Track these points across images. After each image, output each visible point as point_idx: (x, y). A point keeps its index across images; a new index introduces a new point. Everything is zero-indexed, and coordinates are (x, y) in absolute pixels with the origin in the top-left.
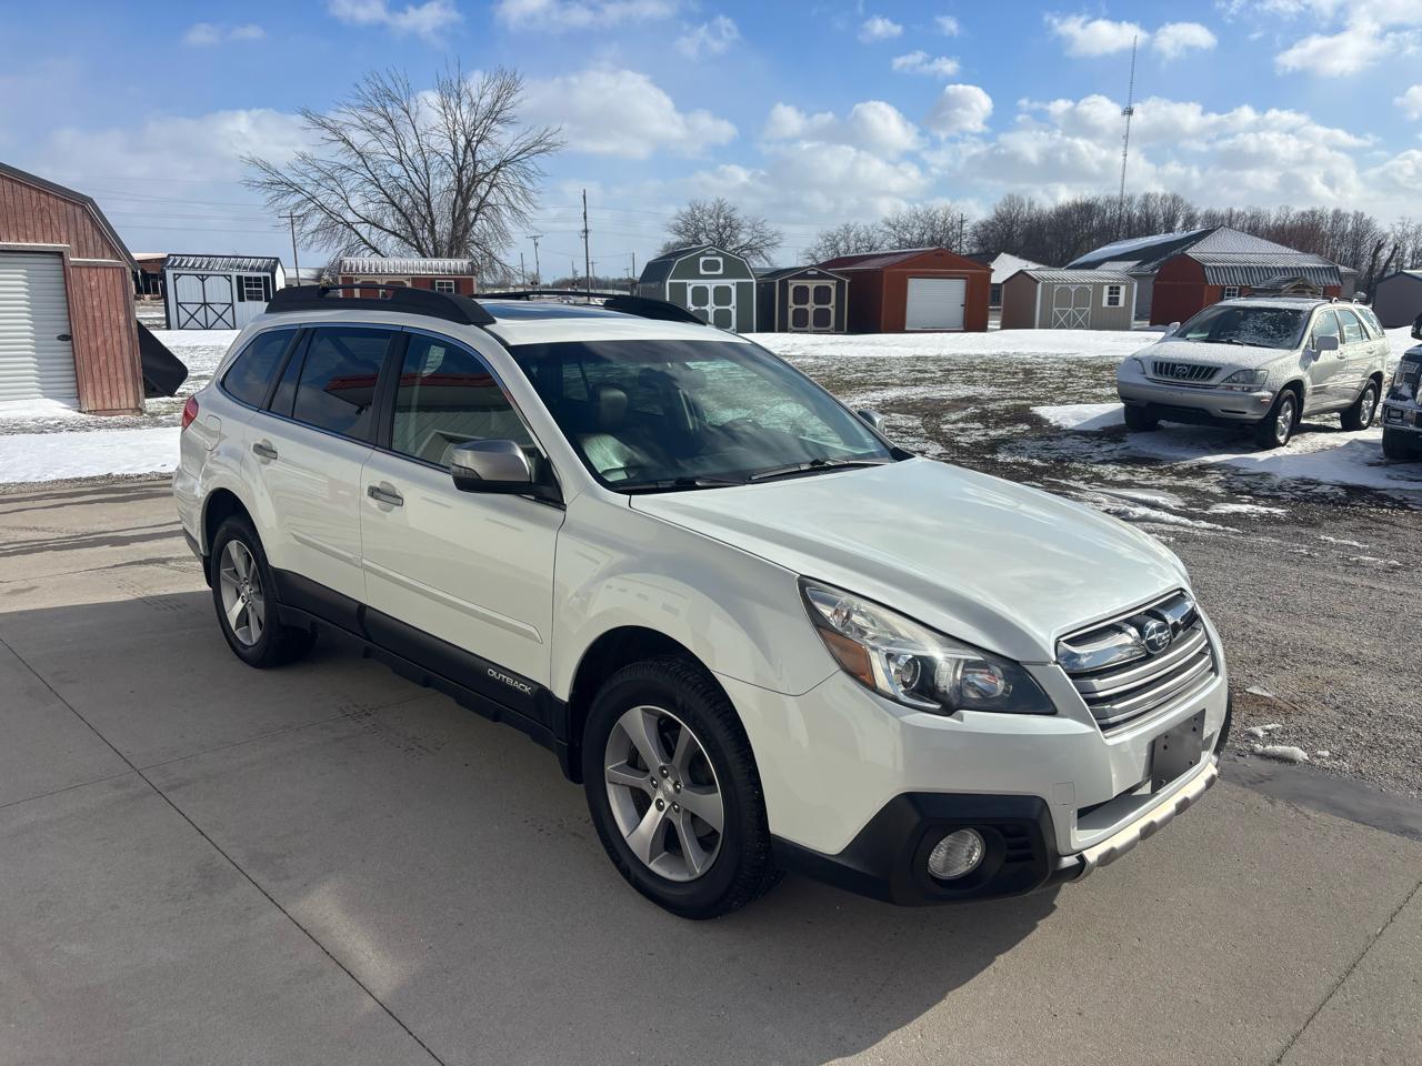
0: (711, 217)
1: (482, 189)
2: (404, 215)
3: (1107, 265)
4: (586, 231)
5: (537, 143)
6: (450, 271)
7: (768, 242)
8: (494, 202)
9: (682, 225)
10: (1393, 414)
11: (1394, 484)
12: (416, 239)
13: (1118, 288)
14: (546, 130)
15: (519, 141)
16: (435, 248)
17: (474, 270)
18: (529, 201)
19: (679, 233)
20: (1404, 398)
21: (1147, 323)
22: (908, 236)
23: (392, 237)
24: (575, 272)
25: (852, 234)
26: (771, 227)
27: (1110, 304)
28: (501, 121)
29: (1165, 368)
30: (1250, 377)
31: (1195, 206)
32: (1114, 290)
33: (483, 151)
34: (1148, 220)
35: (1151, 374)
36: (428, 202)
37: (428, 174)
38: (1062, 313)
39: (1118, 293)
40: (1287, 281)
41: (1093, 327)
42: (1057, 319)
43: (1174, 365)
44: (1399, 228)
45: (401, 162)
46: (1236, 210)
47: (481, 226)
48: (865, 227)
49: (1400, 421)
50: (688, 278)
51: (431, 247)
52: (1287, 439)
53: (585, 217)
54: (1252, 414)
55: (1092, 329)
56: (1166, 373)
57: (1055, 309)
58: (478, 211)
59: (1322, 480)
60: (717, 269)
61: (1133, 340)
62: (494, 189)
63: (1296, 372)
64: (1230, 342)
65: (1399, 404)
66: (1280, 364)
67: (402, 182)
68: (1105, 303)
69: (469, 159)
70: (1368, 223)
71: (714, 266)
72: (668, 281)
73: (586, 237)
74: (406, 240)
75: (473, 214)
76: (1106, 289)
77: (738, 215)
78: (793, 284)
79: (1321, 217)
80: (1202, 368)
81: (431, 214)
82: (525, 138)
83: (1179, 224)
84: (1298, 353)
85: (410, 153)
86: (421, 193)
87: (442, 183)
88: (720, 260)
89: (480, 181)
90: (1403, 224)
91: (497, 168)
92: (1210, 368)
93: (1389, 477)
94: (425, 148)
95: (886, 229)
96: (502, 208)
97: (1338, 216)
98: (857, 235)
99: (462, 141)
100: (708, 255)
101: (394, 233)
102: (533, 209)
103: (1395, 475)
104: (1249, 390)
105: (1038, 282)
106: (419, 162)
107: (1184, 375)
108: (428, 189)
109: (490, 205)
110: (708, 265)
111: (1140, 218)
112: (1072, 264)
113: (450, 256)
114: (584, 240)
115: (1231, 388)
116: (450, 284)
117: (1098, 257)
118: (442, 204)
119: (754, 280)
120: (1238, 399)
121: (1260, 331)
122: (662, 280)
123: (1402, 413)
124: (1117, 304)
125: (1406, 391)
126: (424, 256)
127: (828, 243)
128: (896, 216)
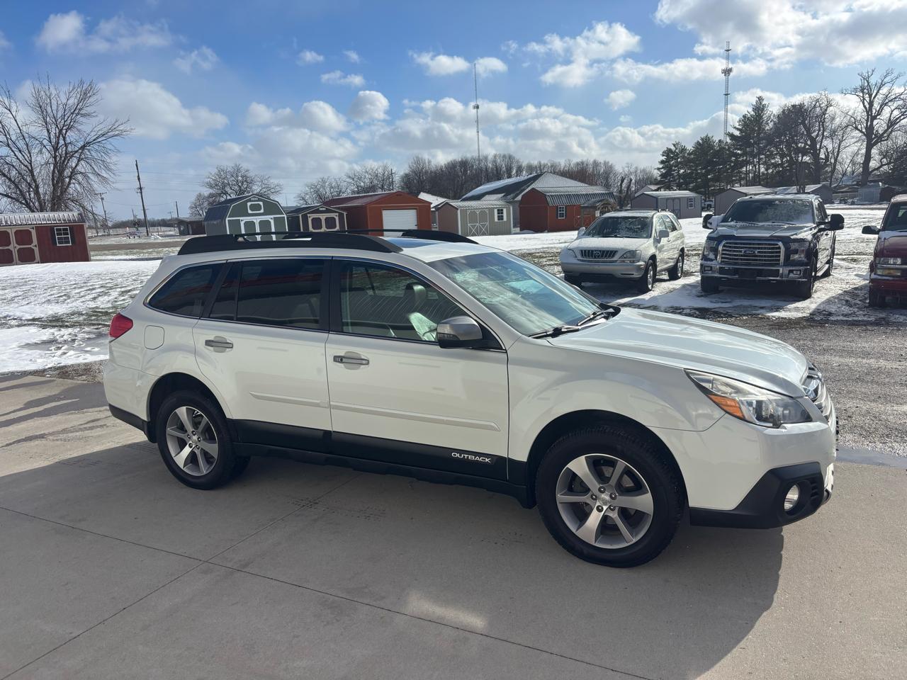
0: (233, 176)
1: (73, 163)
2: (14, 182)
3: (487, 197)
4: (141, 188)
5: (111, 130)
6: (64, 220)
7: (273, 190)
8: (83, 171)
9: (212, 182)
10: (707, 269)
11: (717, 305)
12: (25, 199)
13: (502, 210)
14: (117, 121)
15: (96, 129)
16: (40, 205)
17: (82, 218)
18: (110, 170)
19: (211, 187)
20: (712, 260)
21: (518, 230)
22: (362, 184)
23: (5, 199)
24: (135, 216)
25: (327, 183)
26: (273, 182)
27: (499, 219)
28: (83, 115)
29: (588, 253)
30: (632, 254)
31: (521, 161)
32: (500, 211)
33: (71, 136)
34: (497, 169)
35: (580, 257)
36: (31, 171)
37: (30, 153)
38: (473, 226)
39: (502, 213)
40: (599, 202)
41: (491, 234)
42: (471, 230)
43: (592, 251)
44: (627, 169)
45: (8, 145)
46: (542, 162)
47: (74, 188)
48: (335, 179)
49: (710, 272)
50: (240, 216)
51: (37, 204)
52: (652, 287)
53: (139, 179)
54: (637, 275)
55: (490, 235)
56: (589, 256)
57: (469, 225)
58: (70, 178)
59: (684, 306)
60: (260, 210)
61: (520, 239)
62: (82, 162)
63: (652, 251)
64: (616, 236)
65: (709, 263)
66: (644, 246)
67: (8, 159)
68: (496, 219)
69: (62, 142)
70: (611, 167)
71: (258, 207)
72: (227, 219)
73: (141, 193)
74: (17, 200)
75: (67, 180)
76: (496, 211)
77: (251, 174)
78: (311, 217)
79: (587, 165)
80: (608, 251)
81: (35, 181)
82: (101, 126)
83: (514, 172)
84: (651, 240)
85: (14, 138)
86: (26, 166)
87: (42, 159)
88: (261, 203)
89: (72, 156)
90: (628, 167)
91: (83, 148)
92: (612, 252)
93: (711, 302)
94: (26, 135)
95: (348, 180)
96: (90, 175)
97: (596, 164)
98: (330, 184)
99: (54, 131)
100: (253, 201)
101: (7, 196)
102: (112, 175)
103: (714, 300)
104: (634, 262)
105: (457, 209)
106: (21, 144)
107: (599, 256)
108: (31, 164)
109: (81, 173)
110: (253, 208)
111: (493, 169)
112: (464, 197)
113: (53, 210)
114: (139, 194)
115: (624, 261)
116: (67, 229)
117: (479, 193)
118: (43, 175)
119: (285, 216)
120: (630, 267)
121: (630, 229)
122: (223, 218)
123: (711, 267)
124: (502, 219)
125: (712, 256)
126: (33, 211)
127: (312, 190)
128: (353, 172)
